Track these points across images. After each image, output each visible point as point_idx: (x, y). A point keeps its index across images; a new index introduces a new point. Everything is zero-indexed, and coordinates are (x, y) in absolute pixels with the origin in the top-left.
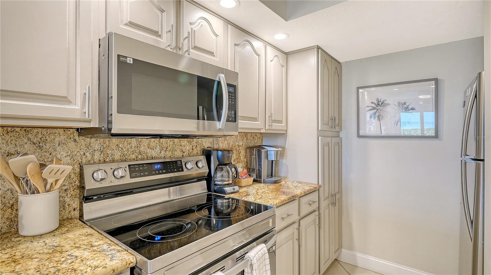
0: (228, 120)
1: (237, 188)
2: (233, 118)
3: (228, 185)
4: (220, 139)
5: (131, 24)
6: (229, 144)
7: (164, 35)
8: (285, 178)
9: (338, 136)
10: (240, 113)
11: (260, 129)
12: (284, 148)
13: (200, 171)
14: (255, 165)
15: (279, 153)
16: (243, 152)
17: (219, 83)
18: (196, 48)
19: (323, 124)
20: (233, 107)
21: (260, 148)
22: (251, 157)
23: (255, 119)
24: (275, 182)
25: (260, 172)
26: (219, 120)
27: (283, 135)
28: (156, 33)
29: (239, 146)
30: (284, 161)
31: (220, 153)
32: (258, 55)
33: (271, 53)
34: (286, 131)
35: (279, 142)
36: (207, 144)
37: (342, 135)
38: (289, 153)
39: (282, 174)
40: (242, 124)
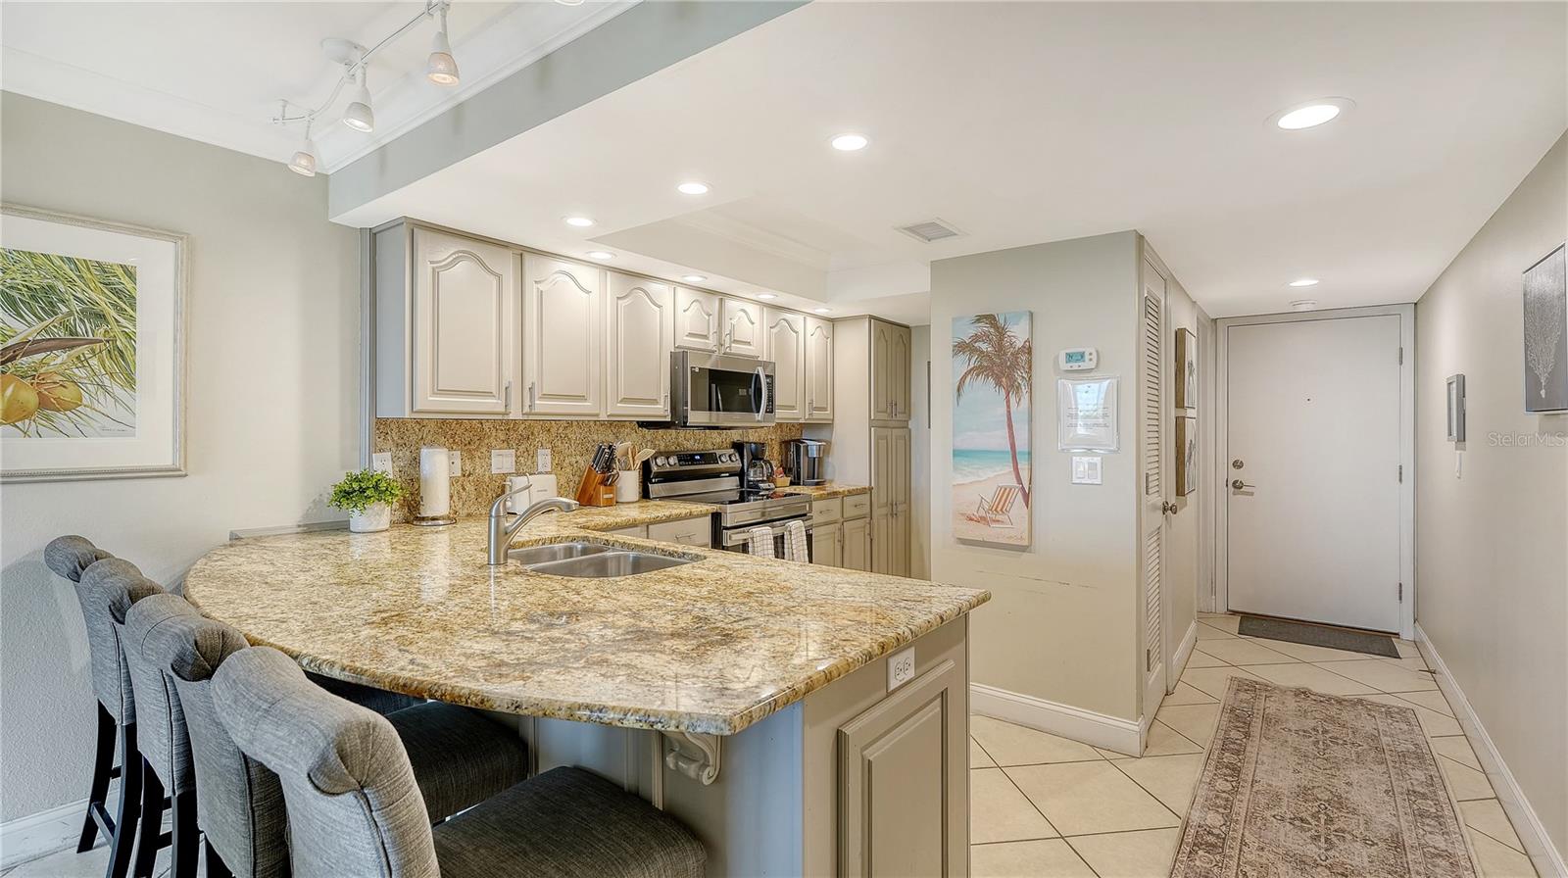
0: (766, 412)
1: (772, 486)
2: (770, 410)
3: (763, 481)
4: (750, 431)
5: (691, 335)
6: (759, 436)
7: (711, 338)
8: (832, 481)
9: (907, 427)
10: (778, 401)
11: (798, 419)
12: (829, 443)
13: (732, 465)
14: (793, 465)
15: (822, 448)
16: (777, 447)
17: (758, 376)
18: (735, 341)
19: (877, 411)
20: (771, 399)
21: (797, 442)
22: (787, 454)
23: (792, 407)
24: (817, 484)
25: (799, 473)
26: (759, 412)
27: (828, 426)
28: (705, 337)
29: (772, 440)
30: (830, 459)
31: (753, 446)
32: (796, 332)
33: (812, 324)
34: (833, 420)
35: (824, 434)
36: (735, 436)
37: (911, 425)
38: (836, 449)
39: (828, 477)
40: (780, 414)
